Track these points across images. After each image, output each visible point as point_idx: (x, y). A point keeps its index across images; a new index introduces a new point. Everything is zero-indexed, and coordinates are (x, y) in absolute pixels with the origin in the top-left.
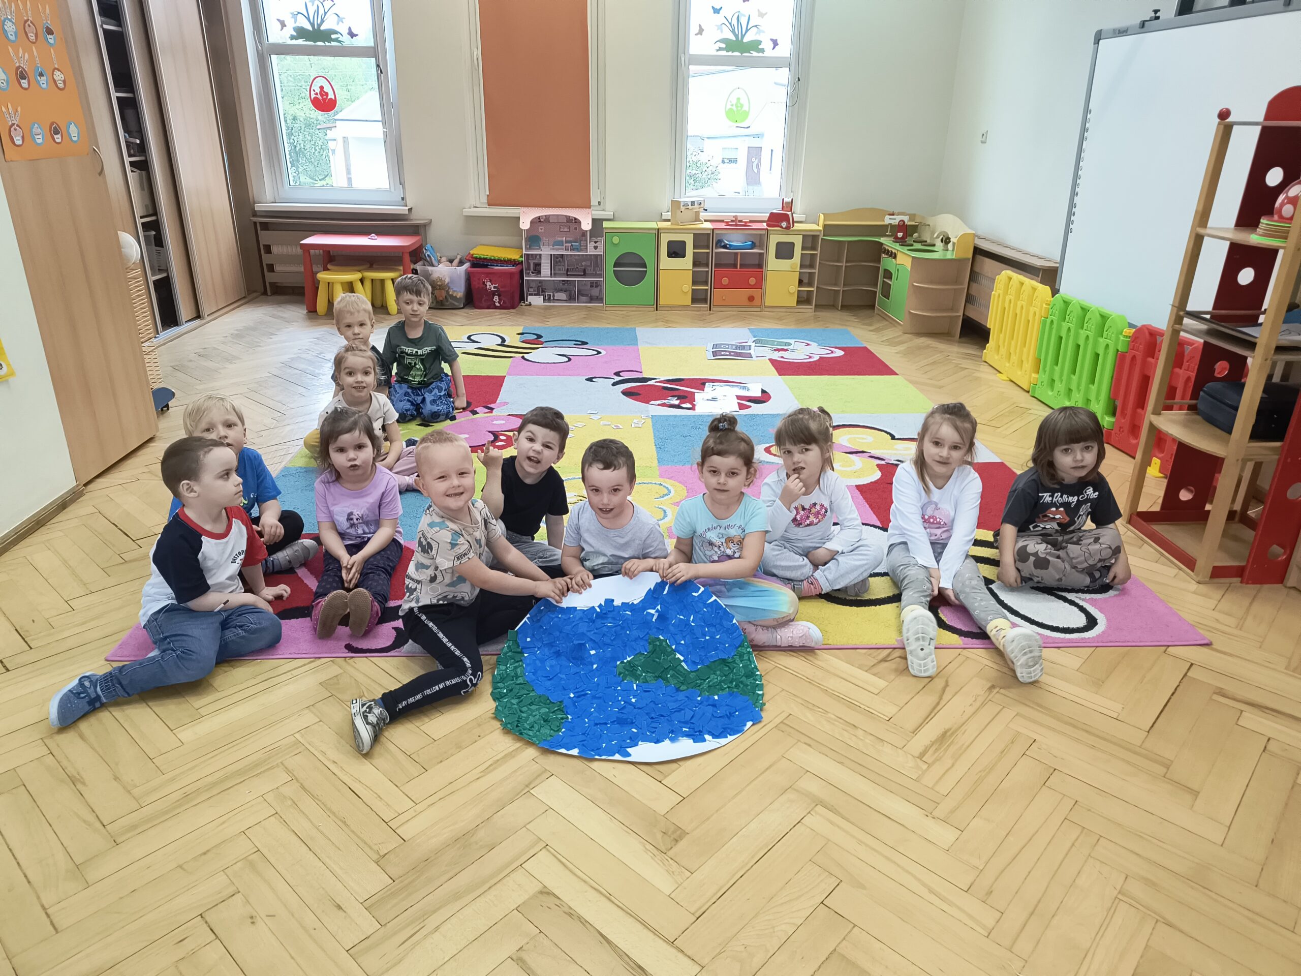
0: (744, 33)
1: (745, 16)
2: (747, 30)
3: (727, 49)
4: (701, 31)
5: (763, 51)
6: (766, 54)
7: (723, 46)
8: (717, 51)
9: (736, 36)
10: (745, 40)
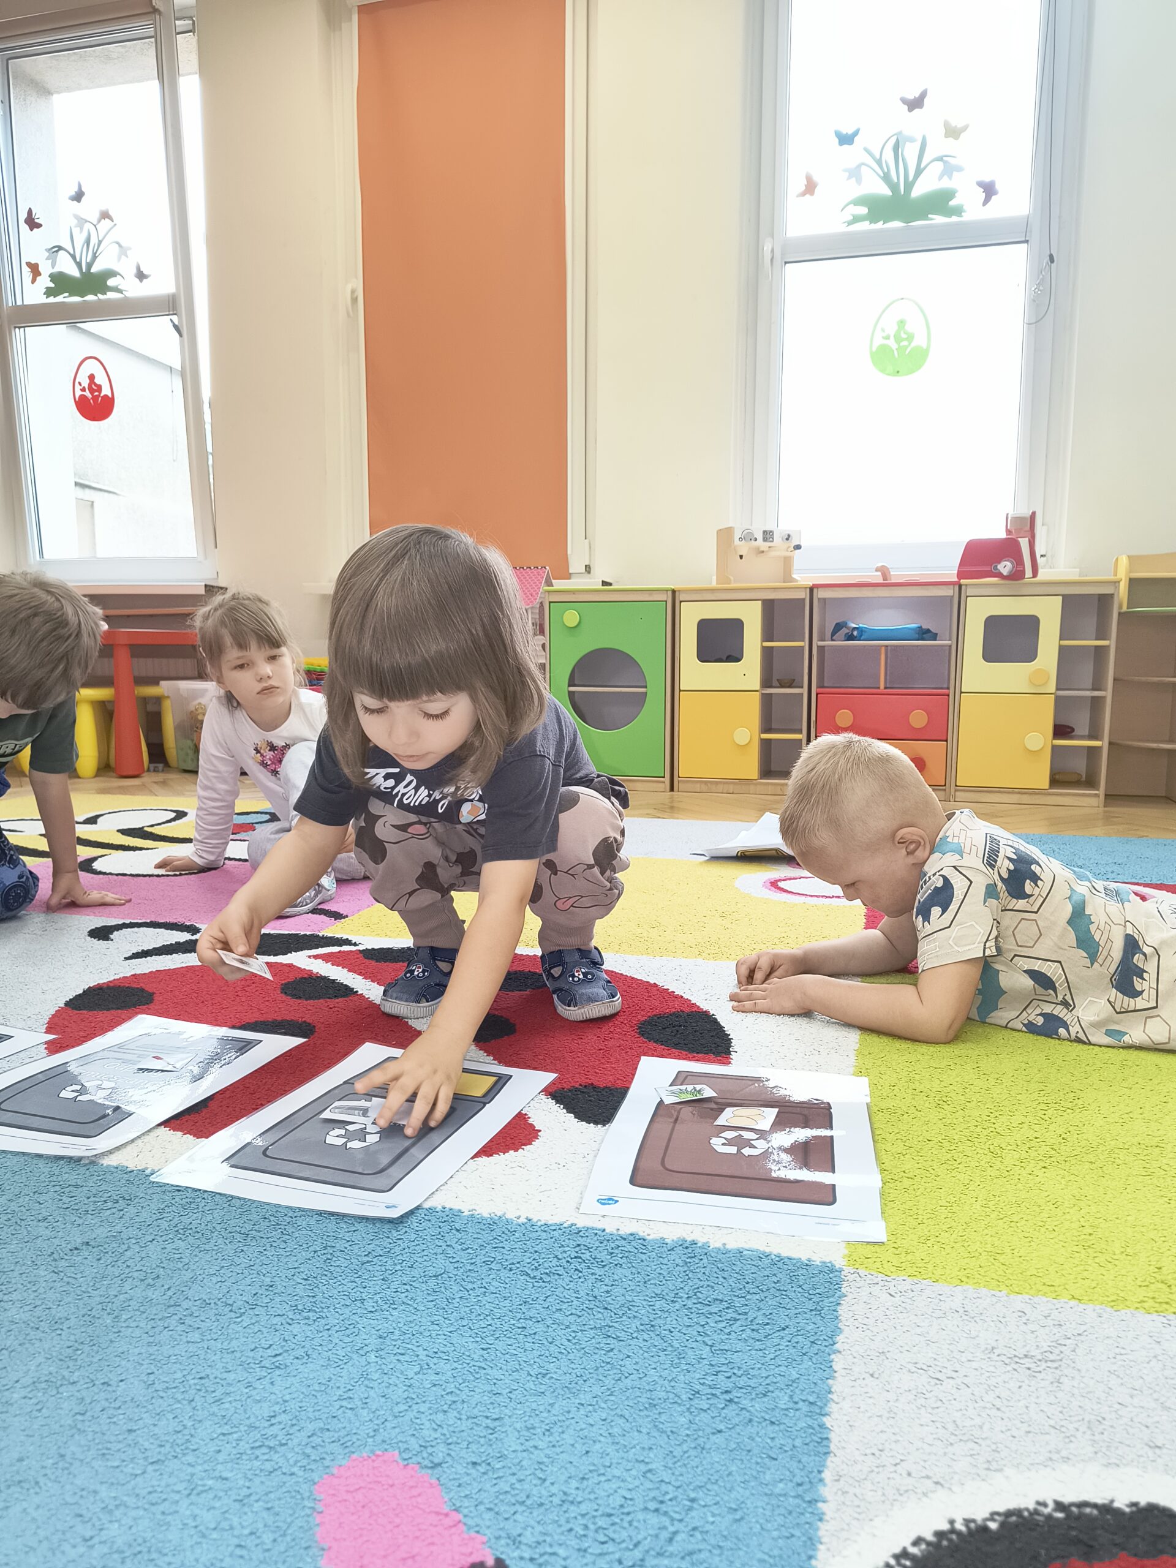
0: (911, 178)
1: (912, 140)
2: (919, 172)
3: (873, 217)
4: (810, 187)
5: (958, 211)
6: (966, 217)
7: (863, 210)
8: (850, 223)
9: (894, 187)
10: (917, 192)
